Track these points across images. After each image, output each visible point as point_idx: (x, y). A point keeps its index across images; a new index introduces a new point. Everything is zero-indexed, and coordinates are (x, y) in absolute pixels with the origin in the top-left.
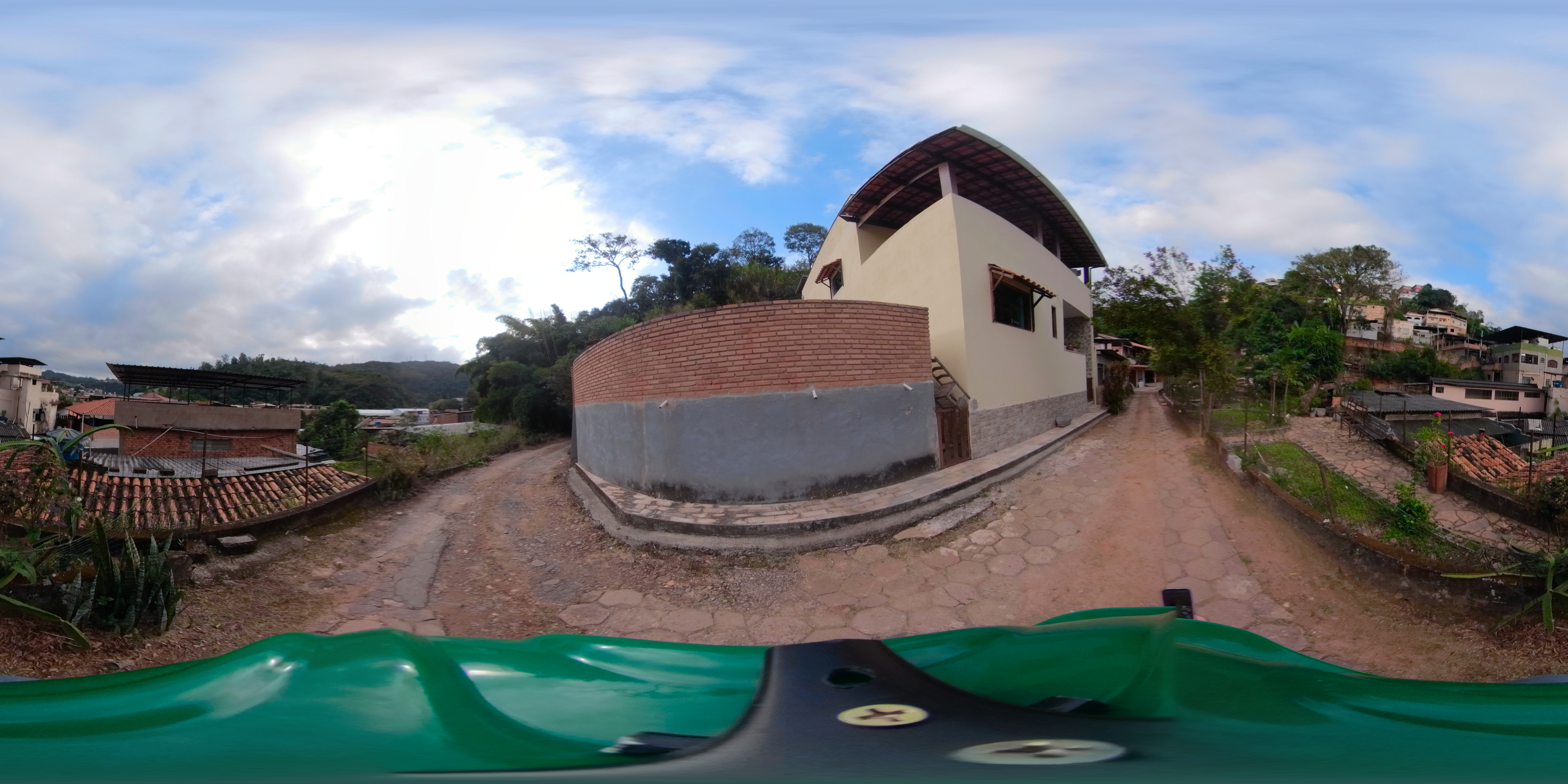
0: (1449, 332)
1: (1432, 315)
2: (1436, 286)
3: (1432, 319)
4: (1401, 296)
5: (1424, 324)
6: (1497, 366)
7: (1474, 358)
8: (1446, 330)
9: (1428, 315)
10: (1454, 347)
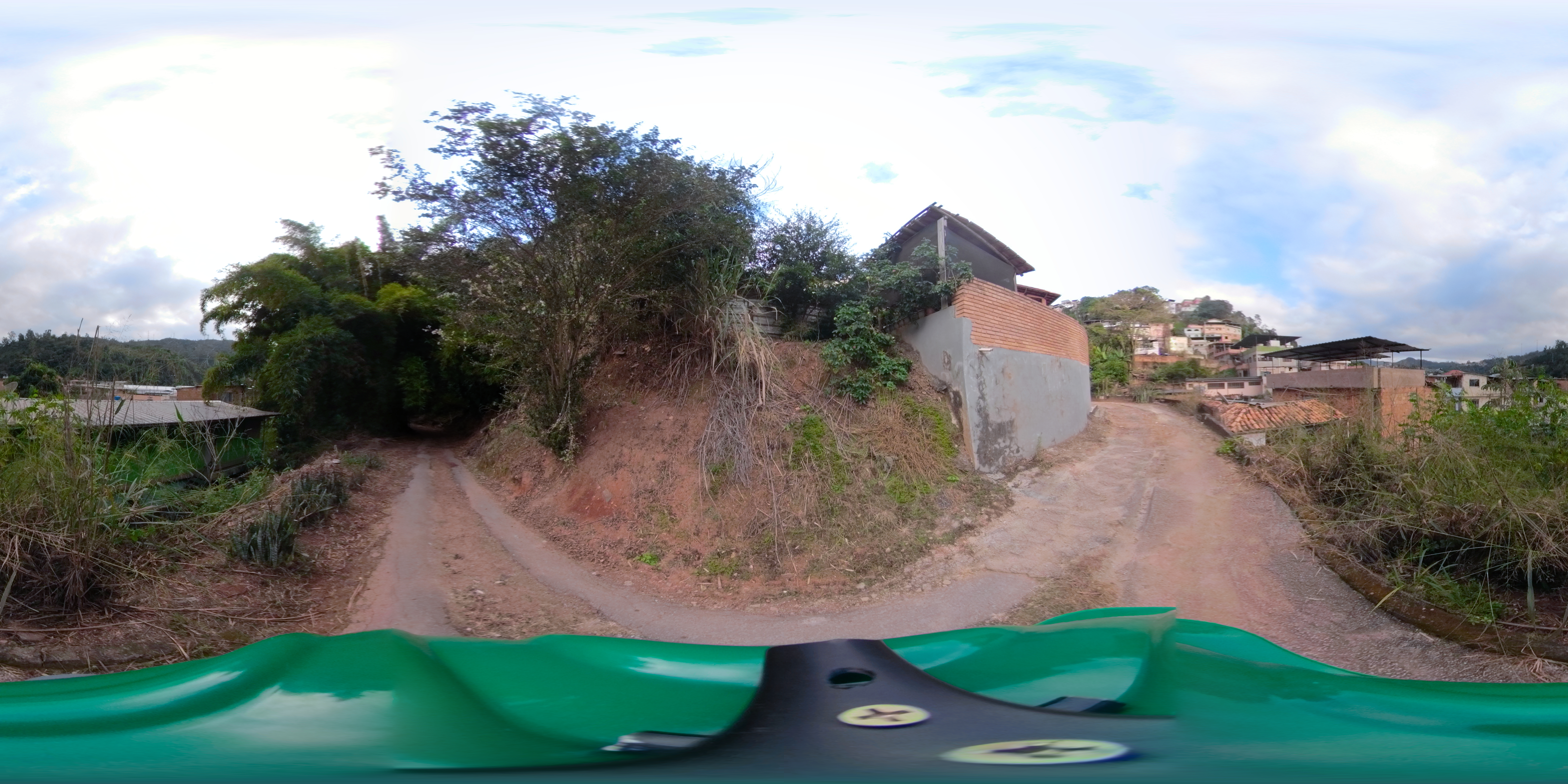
0: (1224, 340)
1: (1209, 326)
2: (1213, 298)
3: (1210, 329)
4: (1183, 309)
5: (1203, 334)
6: (1244, 366)
7: (1230, 362)
8: (1219, 338)
9: (1206, 326)
10: (1222, 353)
